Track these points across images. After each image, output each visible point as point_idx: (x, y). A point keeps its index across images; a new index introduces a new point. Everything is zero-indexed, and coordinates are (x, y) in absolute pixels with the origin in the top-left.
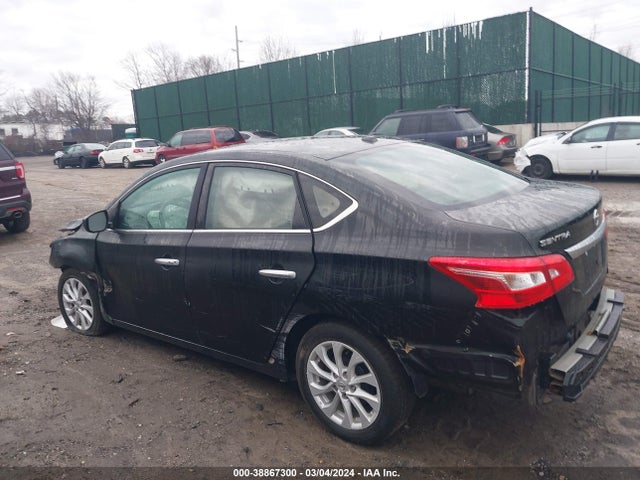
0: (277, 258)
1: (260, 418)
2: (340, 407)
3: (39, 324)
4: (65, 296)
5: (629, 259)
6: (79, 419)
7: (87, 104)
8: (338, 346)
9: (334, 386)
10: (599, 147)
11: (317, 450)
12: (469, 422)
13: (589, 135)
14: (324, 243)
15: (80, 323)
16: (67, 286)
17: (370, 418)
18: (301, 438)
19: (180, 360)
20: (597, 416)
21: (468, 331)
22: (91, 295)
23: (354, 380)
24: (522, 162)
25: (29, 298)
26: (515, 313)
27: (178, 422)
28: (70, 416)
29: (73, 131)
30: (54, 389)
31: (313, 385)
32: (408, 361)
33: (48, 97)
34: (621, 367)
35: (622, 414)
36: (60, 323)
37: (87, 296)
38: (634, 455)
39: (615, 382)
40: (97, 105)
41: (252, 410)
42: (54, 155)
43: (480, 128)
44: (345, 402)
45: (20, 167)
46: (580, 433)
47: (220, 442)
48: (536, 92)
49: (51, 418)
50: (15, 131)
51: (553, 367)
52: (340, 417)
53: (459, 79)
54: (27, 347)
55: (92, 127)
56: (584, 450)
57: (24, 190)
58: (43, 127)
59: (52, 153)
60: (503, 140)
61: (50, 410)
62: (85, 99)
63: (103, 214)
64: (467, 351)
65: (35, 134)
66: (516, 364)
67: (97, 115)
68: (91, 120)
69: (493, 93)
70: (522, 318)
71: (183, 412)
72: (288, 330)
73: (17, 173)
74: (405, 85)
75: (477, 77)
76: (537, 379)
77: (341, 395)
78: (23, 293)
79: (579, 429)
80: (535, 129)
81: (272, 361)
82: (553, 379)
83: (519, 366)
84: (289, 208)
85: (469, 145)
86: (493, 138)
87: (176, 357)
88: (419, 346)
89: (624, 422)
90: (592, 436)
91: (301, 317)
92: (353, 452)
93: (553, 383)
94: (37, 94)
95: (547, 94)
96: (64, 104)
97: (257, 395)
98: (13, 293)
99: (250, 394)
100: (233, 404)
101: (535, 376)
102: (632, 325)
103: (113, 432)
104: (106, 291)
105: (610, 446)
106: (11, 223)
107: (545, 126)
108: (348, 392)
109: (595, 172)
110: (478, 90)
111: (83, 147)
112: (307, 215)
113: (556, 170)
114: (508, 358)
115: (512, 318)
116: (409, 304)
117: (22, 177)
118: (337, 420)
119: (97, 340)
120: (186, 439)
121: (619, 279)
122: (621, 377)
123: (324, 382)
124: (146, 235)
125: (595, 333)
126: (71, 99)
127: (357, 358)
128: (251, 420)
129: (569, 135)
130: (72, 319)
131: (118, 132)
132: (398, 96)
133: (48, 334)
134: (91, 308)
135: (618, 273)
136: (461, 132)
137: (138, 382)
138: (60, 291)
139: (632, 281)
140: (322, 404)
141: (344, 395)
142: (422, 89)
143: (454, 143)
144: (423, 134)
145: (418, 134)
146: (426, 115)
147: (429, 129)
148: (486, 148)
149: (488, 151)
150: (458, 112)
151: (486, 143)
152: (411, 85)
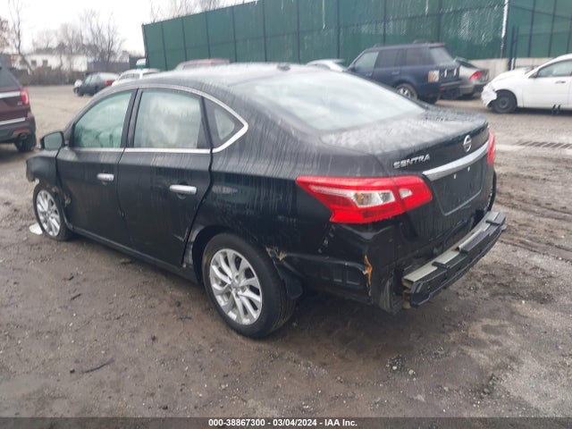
0: (183, 175)
1: (175, 312)
2: (234, 306)
3: (20, 230)
4: (39, 206)
5: (556, 188)
6: (27, 308)
7: (107, 38)
8: (231, 253)
9: (230, 287)
10: (563, 82)
11: (212, 341)
12: (349, 323)
13: (556, 70)
14: (219, 163)
15: (51, 229)
16: (39, 198)
17: (255, 315)
18: (202, 329)
19: (125, 263)
20: (464, 322)
21: (326, 242)
22: (57, 206)
23: (244, 282)
24: (488, 95)
25: (18, 208)
26: (365, 227)
27: (106, 313)
28: (20, 306)
29: (94, 62)
30: (15, 283)
31: (215, 286)
32: (281, 266)
33: (73, 32)
34: (504, 282)
35: (487, 322)
36: (36, 230)
37: (54, 207)
38: (482, 356)
39: (494, 294)
40: (115, 39)
41: (171, 306)
42: (74, 83)
43: (453, 62)
44: (237, 300)
45: (24, 93)
46: (443, 336)
47: (135, 331)
48: (513, 28)
49: (6, 306)
50: (45, 62)
51: (406, 277)
52: (235, 313)
53: (439, 16)
54: (5, 248)
55: (112, 59)
56: (441, 350)
57: (29, 114)
58: (69, 59)
59: (72, 82)
60: (476, 74)
61: (7, 299)
62: (105, 33)
63: (59, 135)
64: (327, 259)
65: (62, 65)
66: (365, 273)
67: (115, 48)
68: (111, 53)
69: (472, 28)
70: (371, 232)
71: (112, 306)
72: (193, 239)
73: (21, 98)
74: (388, 21)
75: (458, 13)
76: (390, 287)
77: (234, 295)
78: (16, 203)
79: (444, 332)
80: (509, 64)
81: (185, 266)
82: (405, 288)
83: (367, 274)
84: (196, 131)
85: (440, 79)
86: (465, 72)
87: (123, 260)
88: (291, 255)
89: (486, 329)
90: (452, 339)
91: (201, 228)
92: (241, 344)
93: (405, 291)
94: (65, 28)
95: (524, 30)
96: (87, 37)
97: (179, 294)
98: (7, 204)
99: (174, 293)
100: (157, 301)
101: (388, 284)
102: (532, 247)
103: (51, 319)
104: (66, 202)
105: (464, 348)
106: (21, 144)
107: (519, 61)
108: (240, 293)
109: (557, 106)
110: (457, 25)
111: (98, 78)
112: (208, 137)
113: (520, 104)
114: (359, 266)
115: (361, 231)
116: (280, 217)
117: (27, 102)
118: (232, 315)
119: (63, 244)
120: (108, 327)
121: (539, 205)
122: (502, 290)
123: (223, 284)
124: (99, 154)
125: (458, 249)
126: (93, 33)
127: (245, 264)
128: (166, 314)
129: (536, 70)
130: (45, 226)
131: (133, 63)
132: (381, 32)
133: (25, 238)
134: (58, 217)
135: (540, 200)
136: (435, 66)
137: (85, 280)
138: (35, 201)
139: (551, 207)
140: (222, 301)
141: (237, 295)
142: (404, 24)
143: (426, 77)
144: (399, 68)
145: (394, 68)
146: (403, 49)
147: (403, 63)
148: (457, 83)
149: (459, 85)
150: (431, 48)
151: (458, 78)
152: (394, 20)
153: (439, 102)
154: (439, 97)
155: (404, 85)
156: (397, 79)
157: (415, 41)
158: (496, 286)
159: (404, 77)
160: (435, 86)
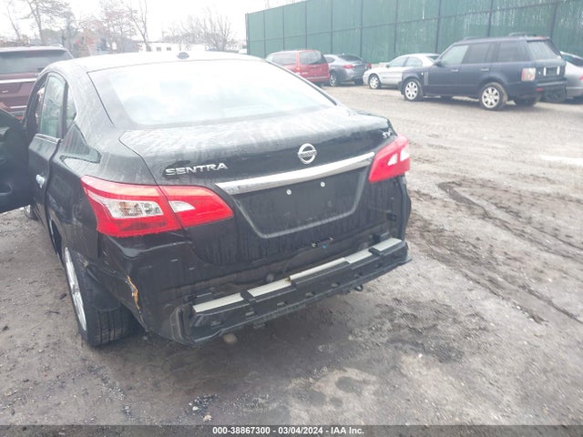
1: (52, 304)
18: (56, 327)
20: (325, 369)
35: (351, 373)
43: (556, 58)
74: (495, 11)
85: (536, 78)
102: (499, 287)
105: (293, 401)
121: (556, 236)
122: (409, 336)
128: (43, 305)
135: (562, 230)
136: (531, 63)
139: (570, 240)
142: (513, 14)
143: (519, 75)
144: (489, 64)
145: (483, 64)
146: (496, 43)
147: (495, 58)
148: (561, 83)
149: (566, 85)
150: (528, 41)
151: (562, 77)
152: (502, 10)
153: (538, 105)
154: (539, 98)
155: (494, 83)
156: (486, 76)
157: (510, 34)
158: (406, 330)
159: (492, 75)
160: (529, 86)
